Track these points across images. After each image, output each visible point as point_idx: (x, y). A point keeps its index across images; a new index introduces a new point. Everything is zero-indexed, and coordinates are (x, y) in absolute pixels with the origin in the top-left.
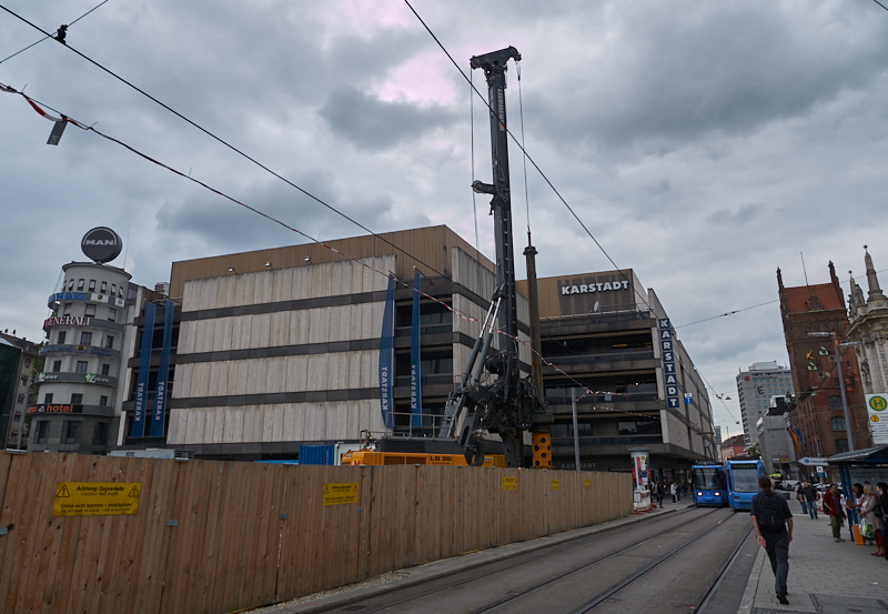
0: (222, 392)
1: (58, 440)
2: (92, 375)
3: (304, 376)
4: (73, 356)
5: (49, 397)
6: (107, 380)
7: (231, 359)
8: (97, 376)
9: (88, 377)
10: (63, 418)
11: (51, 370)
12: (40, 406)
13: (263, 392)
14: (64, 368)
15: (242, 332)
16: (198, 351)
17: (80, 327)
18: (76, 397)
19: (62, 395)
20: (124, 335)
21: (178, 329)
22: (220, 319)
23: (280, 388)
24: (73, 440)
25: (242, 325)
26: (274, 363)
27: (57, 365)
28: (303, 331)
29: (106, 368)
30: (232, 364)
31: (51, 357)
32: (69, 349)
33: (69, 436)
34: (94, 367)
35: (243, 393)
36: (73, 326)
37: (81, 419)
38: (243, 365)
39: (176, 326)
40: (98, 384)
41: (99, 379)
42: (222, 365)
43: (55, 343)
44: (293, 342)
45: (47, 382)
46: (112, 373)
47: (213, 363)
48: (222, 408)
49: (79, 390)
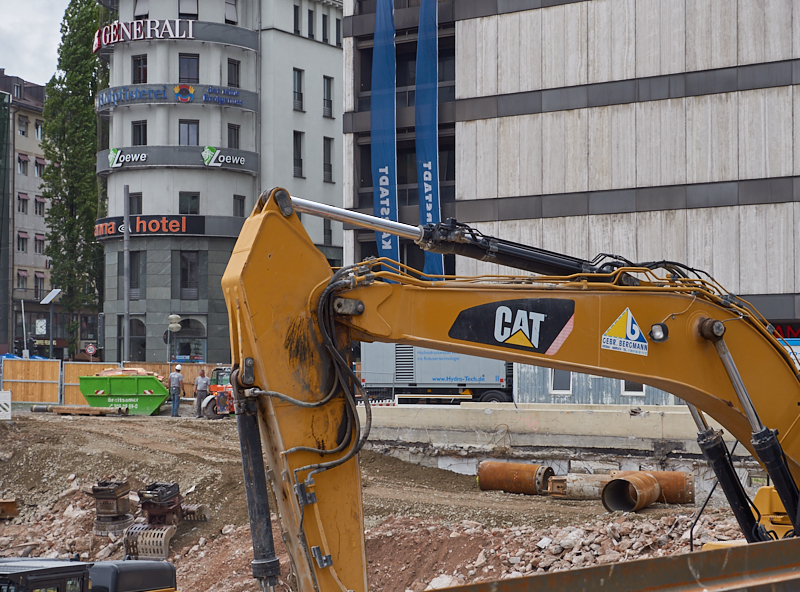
0: (576, 183)
1: (166, 293)
2: (213, 150)
3: (785, 139)
4: (169, 109)
5: (134, 200)
6: (243, 160)
7: (589, 106)
8: (223, 151)
9: (206, 154)
10: (169, 245)
11: (128, 143)
12: (119, 221)
13: (679, 179)
14: (156, 136)
15: (612, 40)
16: (507, 88)
17: (174, 42)
18: (189, 200)
19: (161, 196)
20: (259, 56)
21: (452, 38)
22: (553, 10)
23: (724, 169)
24: (193, 291)
25: (611, 22)
26: (703, 110)
27: (140, 131)
28: (774, 29)
29: (234, 131)
30: (595, 117)
31: (122, 112)
32: (160, 94)
33: (185, 283)
34: (212, 133)
35: (630, 184)
36: (161, 41)
37: (205, 246)
38: (624, 118)
39: (447, 33)
40: (227, 170)
41: (228, 159)
42: (568, 119)
43: (128, 81)
44: (750, 56)
45: (124, 169)
46: (247, 142)
47: (547, 118)
48: (579, 220)
49: (192, 183)
